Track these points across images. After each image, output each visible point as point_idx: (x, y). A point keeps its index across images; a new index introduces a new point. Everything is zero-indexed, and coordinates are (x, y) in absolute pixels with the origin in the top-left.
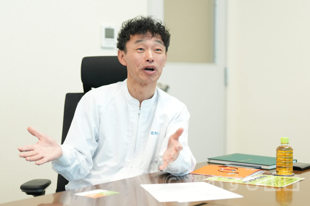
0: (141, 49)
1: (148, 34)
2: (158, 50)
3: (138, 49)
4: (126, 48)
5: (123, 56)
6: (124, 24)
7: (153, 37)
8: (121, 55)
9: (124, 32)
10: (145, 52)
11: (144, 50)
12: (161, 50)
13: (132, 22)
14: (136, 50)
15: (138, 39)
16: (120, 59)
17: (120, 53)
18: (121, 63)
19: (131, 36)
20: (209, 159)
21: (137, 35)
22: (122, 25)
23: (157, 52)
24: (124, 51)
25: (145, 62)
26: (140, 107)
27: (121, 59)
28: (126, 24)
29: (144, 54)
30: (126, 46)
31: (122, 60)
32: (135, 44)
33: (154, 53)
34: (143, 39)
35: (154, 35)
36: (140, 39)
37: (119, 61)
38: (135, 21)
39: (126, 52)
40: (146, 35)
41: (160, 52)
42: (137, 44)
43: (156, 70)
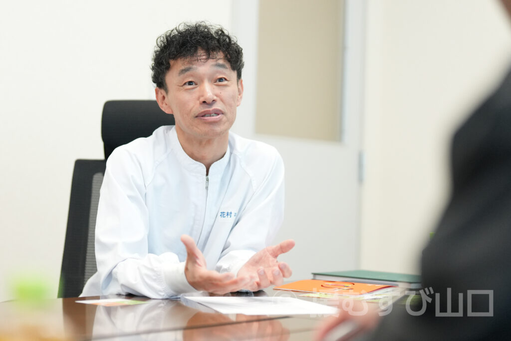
0: (190, 83)
1: (199, 54)
2: (221, 80)
3: (185, 84)
4: (166, 84)
5: (164, 98)
6: (159, 40)
7: (208, 58)
8: (160, 96)
9: (159, 54)
10: (198, 88)
11: (196, 84)
12: (226, 80)
13: (173, 34)
14: (182, 86)
15: (183, 68)
16: (160, 104)
17: (159, 93)
18: (163, 110)
19: (172, 62)
20: (315, 274)
21: (181, 59)
22: (157, 42)
23: (220, 83)
24: (164, 89)
25: (201, 104)
26: (207, 174)
27: (162, 103)
28: (162, 39)
29: (197, 91)
30: (165, 81)
31: (164, 105)
32: (179, 76)
33: (215, 86)
34: (191, 66)
35: (211, 56)
36: (187, 66)
37: (159, 107)
38: (177, 33)
39: (166, 91)
40: (196, 58)
41: (225, 83)
42: (182, 76)
43: (223, 114)
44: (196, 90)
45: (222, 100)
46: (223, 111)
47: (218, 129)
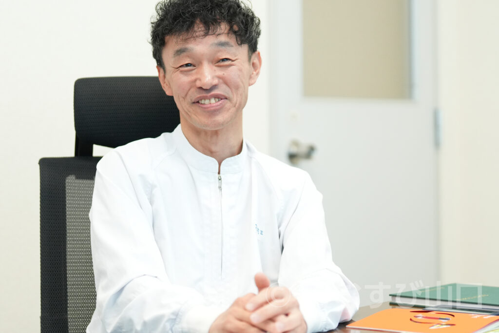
0: (188, 65)
2: (224, 60)
3: (182, 66)
4: (163, 63)
10: (197, 70)
12: (230, 59)
20: (394, 296)
23: (224, 63)
30: (162, 59)
33: (216, 68)
41: (228, 63)
43: (226, 98)
44: (194, 72)
45: (226, 83)
46: (227, 95)
47: (220, 118)
